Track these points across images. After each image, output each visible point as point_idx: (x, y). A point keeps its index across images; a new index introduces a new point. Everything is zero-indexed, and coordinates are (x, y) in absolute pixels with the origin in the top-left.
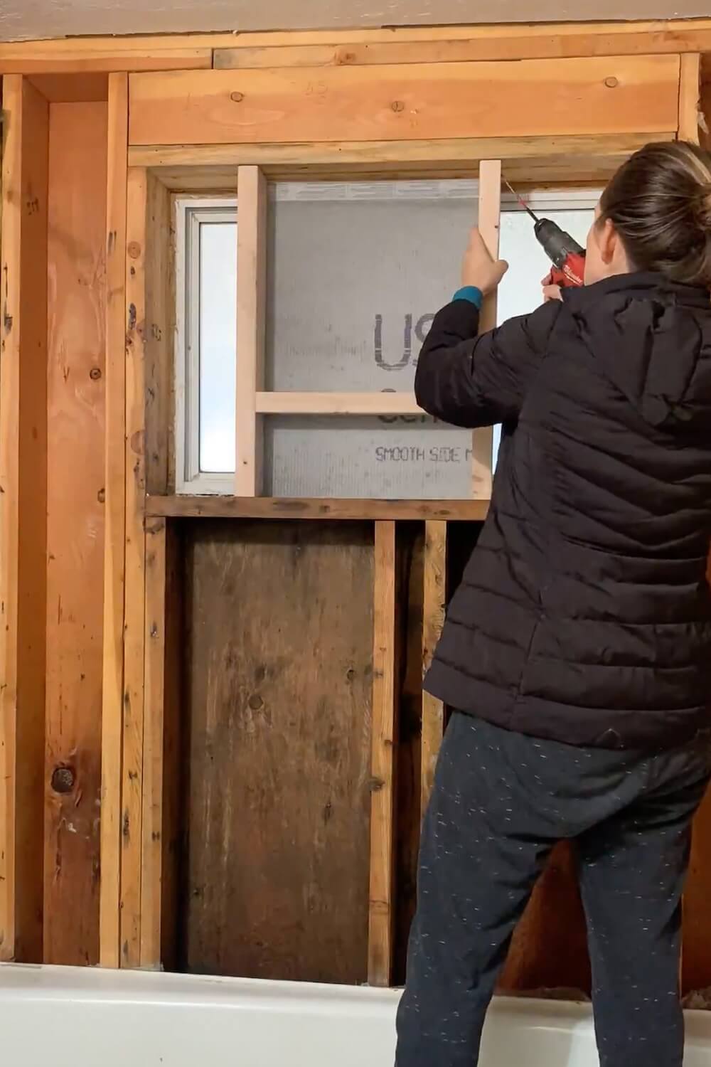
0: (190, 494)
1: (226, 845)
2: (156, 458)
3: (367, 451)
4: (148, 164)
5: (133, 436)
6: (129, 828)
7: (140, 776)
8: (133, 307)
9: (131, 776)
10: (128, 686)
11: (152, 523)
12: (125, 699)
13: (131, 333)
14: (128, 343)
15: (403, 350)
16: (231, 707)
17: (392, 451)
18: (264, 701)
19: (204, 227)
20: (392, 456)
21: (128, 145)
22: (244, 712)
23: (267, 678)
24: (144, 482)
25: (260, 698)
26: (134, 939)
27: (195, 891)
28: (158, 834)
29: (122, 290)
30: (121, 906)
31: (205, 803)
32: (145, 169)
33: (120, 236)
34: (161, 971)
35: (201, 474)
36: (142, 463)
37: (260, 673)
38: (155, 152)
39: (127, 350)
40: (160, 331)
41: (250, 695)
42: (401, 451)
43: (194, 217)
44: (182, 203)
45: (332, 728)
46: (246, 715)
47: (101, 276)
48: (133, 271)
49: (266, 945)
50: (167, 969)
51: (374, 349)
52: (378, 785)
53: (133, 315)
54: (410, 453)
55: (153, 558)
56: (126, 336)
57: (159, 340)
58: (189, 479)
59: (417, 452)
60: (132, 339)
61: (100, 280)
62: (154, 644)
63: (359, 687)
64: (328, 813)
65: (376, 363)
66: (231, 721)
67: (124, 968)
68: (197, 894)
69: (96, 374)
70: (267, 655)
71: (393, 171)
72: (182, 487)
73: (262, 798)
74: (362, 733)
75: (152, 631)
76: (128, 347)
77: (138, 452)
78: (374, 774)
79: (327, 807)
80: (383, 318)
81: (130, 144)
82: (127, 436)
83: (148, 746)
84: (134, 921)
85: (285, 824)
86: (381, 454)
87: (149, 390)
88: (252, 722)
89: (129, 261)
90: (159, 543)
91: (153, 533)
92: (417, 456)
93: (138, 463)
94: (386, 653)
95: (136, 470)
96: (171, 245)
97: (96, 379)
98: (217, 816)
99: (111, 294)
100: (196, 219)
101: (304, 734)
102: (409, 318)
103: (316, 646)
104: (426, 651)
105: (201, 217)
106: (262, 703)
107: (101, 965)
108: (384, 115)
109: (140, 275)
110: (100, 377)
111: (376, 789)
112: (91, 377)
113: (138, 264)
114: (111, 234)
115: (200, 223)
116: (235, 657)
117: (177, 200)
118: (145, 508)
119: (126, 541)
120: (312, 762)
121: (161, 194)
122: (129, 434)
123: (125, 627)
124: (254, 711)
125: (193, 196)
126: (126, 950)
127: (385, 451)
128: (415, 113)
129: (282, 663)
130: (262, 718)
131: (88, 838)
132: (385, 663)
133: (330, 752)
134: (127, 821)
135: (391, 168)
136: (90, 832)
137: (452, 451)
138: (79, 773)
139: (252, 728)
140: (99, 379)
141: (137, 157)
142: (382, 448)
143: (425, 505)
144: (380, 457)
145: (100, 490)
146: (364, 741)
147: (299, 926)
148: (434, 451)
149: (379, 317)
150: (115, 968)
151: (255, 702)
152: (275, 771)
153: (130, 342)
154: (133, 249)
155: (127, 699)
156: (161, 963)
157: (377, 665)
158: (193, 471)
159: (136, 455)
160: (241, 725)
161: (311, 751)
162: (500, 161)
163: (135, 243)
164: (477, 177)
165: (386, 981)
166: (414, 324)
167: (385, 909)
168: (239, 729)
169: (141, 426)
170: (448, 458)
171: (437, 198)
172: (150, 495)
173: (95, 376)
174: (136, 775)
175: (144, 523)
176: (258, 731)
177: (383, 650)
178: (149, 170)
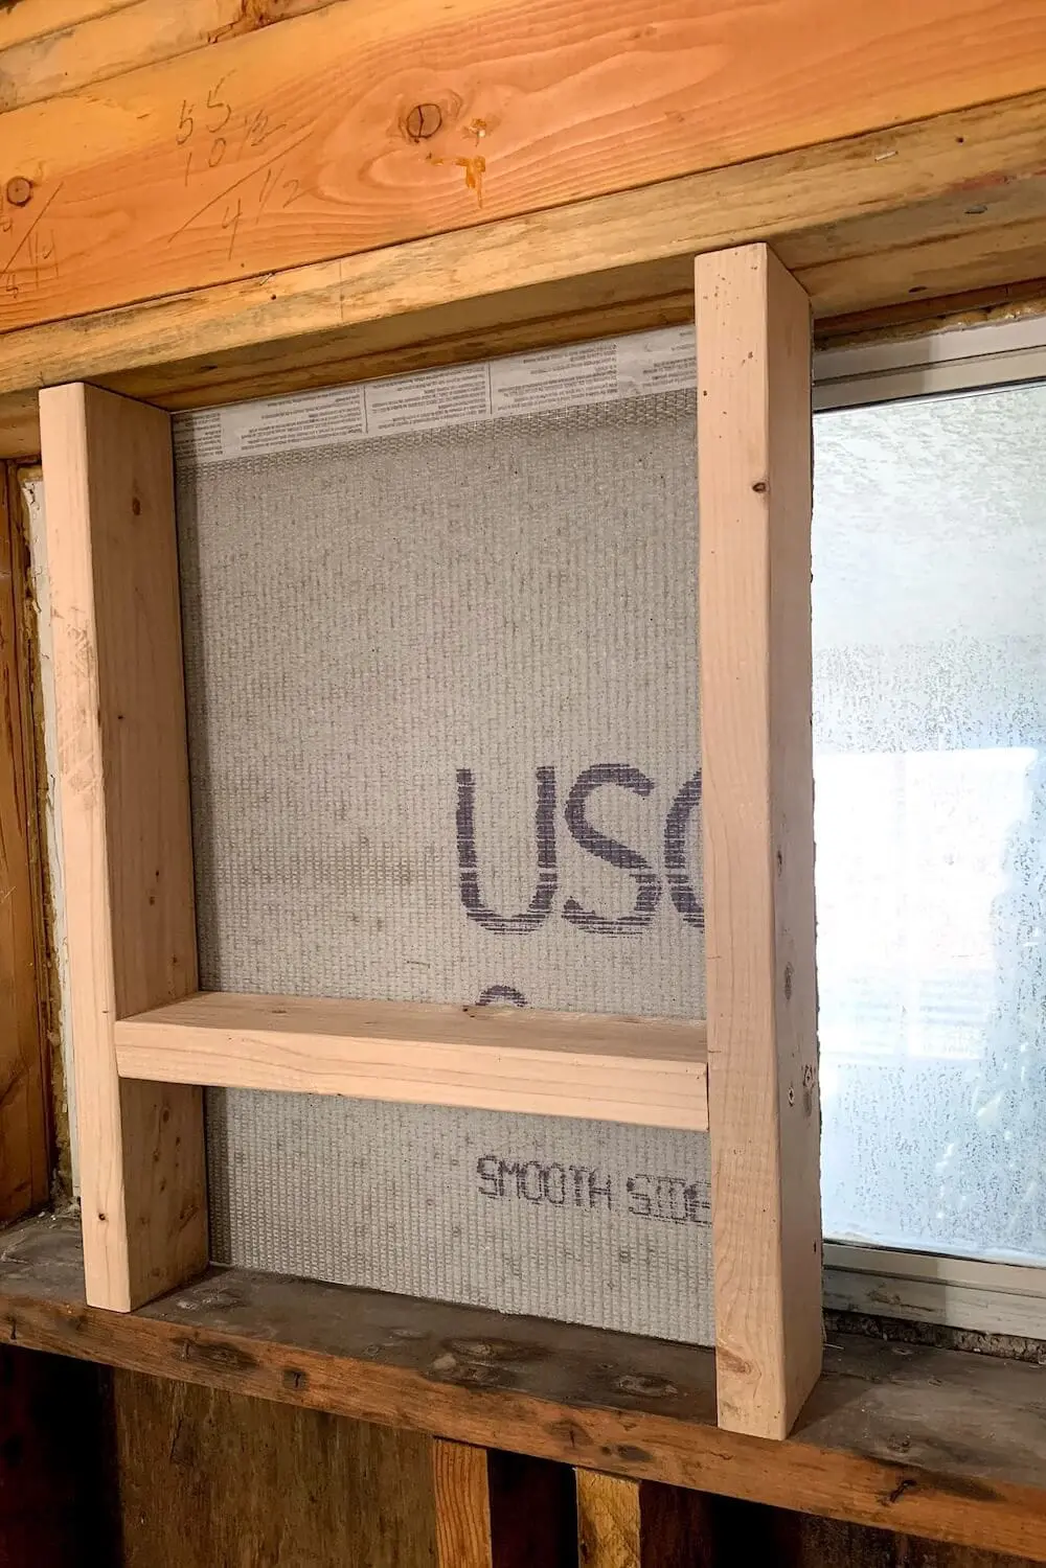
3: (454, 1163)
15: (532, 873)
17: (521, 1172)
20: (522, 1187)
42: (545, 1175)
51: (457, 871)
54: (570, 1183)
59: (591, 1180)
65: (464, 909)
71: (471, 333)
80: (476, 777)
86: (492, 1178)
92: (592, 1193)
102: (545, 777)
127: (503, 1168)
135: (458, 326)
137: (691, 1193)
142: (493, 1158)
144: (489, 1186)
148: (642, 1186)
149: (464, 776)
162: (762, 247)
164: (686, 317)
166: (562, 794)
170: (681, 1213)
171: (610, 397)
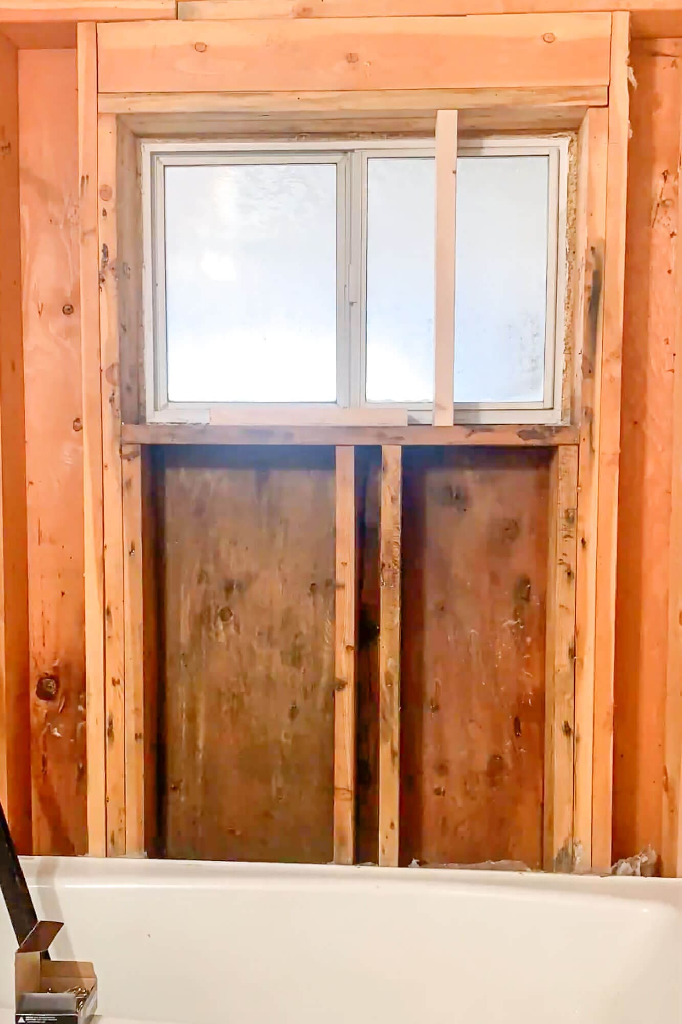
0: (161, 423)
1: (200, 744)
2: (129, 389)
4: (117, 111)
5: (107, 369)
6: (114, 730)
7: (122, 682)
8: (105, 246)
9: (114, 683)
10: (109, 602)
11: (127, 450)
12: (107, 612)
13: (104, 272)
14: (101, 281)
16: (202, 619)
18: (233, 613)
19: (167, 169)
21: (98, 92)
22: (215, 623)
23: (235, 592)
24: (119, 412)
25: (229, 610)
26: (120, 830)
27: (173, 786)
28: (140, 734)
29: (94, 231)
30: (107, 801)
31: (180, 705)
32: (115, 115)
33: (92, 180)
34: (146, 858)
35: (170, 404)
36: (117, 394)
37: (229, 589)
38: (124, 100)
39: (100, 288)
40: (130, 269)
41: (221, 608)
43: (159, 160)
44: (148, 147)
45: (296, 637)
46: (216, 626)
47: (71, 216)
48: (105, 213)
49: (238, 833)
50: (151, 856)
52: (342, 685)
53: (106, 254)
55: (129, 483)
56: (99, 275)
57: (129, 278)
58: (159, 408)
60: (105, 278)
61: (71, 220)
62: (132, 562)
63: (321, 599)
64: (293, 712)
66: (203, 632)
67: (110, 857)
68: (175, 789)
69: (68, 310)
70: (236, 571)
71: (348, 118)
72: (152, 417)
73: (233, 700)
74: (324, 639)
75: (131, 550)
76: (102, 285)
77: (114, 384)
78: (338, 676)
79: (293, 707)
81: (100, 91)
82: (102, 368)
83: (129, 655)
84: (120, 814)
85: (254, 723)
87: (121, 324)
88: (222, 632)
89: (101, 203)
90: (135, 469)
91: (129, 460)
93: (113, 394)
94: (347, 568)
95: (112, 401)
96: (138, 187)
97: (69, 314)
98: (192, 717)
99: (84, 234)
100: (161, 163)
101: (271, 642)
103: (281, 561)
104: (383, 565)
105: (165, 160)
106: (231, 615)
107: (89, 854)
108: (341, 66)
109: (111, 216)
110: (72, 312)
111: (339, 689)
112: (64, 313)
113: (110, 206)
114: (83, 178)
115: (164, 166)
116: (207, 574)
117: (143, 145)
118: (121, 436)
119: (104, 467)
120: (279, 667)
121: (128, 139)
122: (104, 368)
123: (104, 547)
124: (225, 622)
125: (157, 140)
126: (112, 841)
128: (369, 64)
129: (250, 578)
130: (232, 629)
131: (72, 740)
132: (346, 575)
133: (295, 658)
134: (111, 723)
135: (346, 116)
136: (74, 736)
138: (63, 682)
139: (222, 638)
140: (72, 315)
141: (106, 104)
143: (381, 431)
145: (75, 419)
146: (326, 648)
147: (267, 815)
150: (104, 857)
151: (224, 615)
152: (245, 677)
153: (103, 280)
154: (104, 192)
155: (109, 613)
156: (145, 851)
157: (339, 578)
158: (162, 401)
159: (111, 386)
160: (213, 635)
161: (277, 658)
162: (456, 110)
163: (106, 186)
165: (350, 859)
167: (349, 796)
168: (210, 638)
169: (115, 358)
172: (125, 424)
173: (68, 312)
174: (119, 682)
175: (121, 451)
176: (228, 641)
177: (345, 564)
178: (118, 117)
